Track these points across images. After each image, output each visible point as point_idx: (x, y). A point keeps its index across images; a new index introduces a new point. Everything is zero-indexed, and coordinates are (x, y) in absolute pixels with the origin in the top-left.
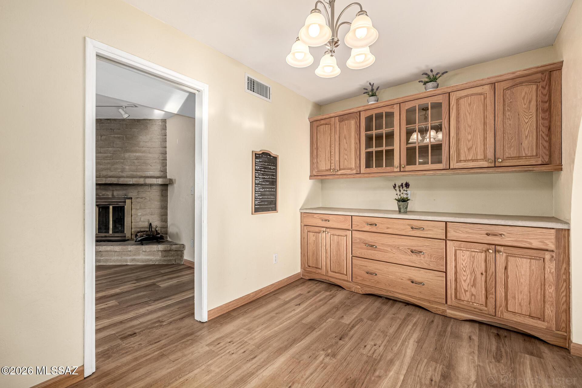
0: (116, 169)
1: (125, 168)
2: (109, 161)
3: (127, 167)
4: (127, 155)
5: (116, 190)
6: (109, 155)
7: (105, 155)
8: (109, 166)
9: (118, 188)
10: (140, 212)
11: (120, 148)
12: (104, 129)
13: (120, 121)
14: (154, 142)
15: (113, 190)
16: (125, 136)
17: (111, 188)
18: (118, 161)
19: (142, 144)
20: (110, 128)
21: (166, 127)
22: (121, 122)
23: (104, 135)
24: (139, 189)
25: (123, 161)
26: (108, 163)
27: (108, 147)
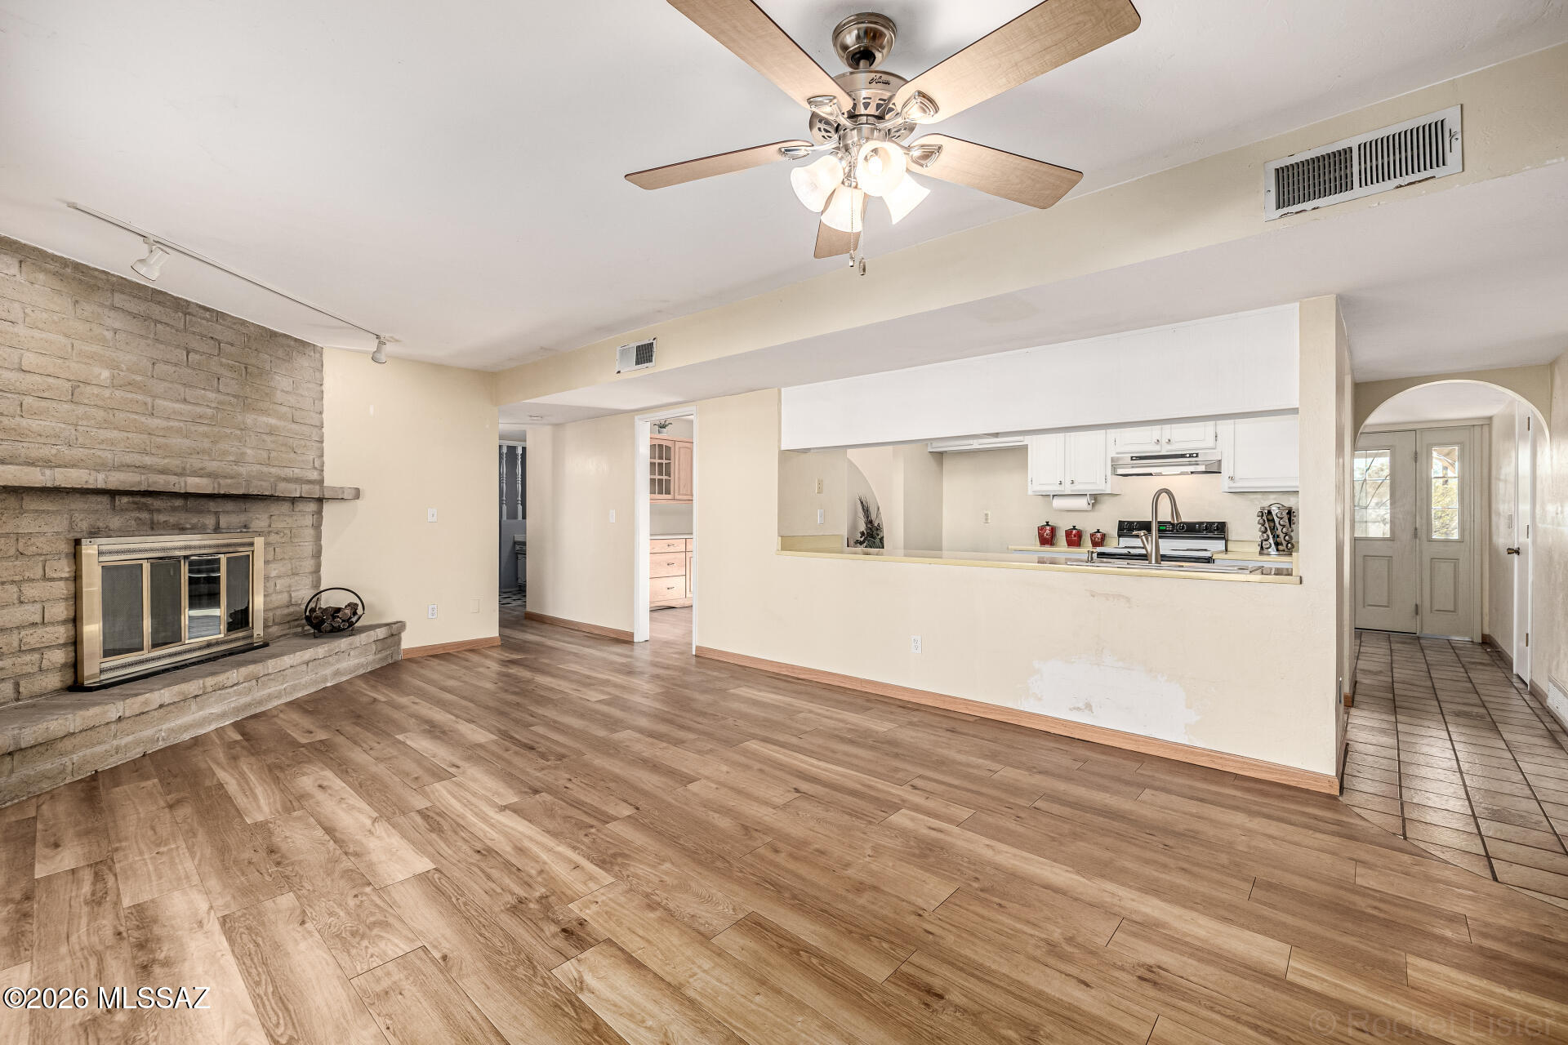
0: (225, 453)
1: (243, 454)
2: (206, 428)
3: (249, 451)
4: (250, 419)
5: (224, 512)
6: (209, 411)
7: (199, 410)
8: (206, 444)
9: (230, 506)
10: (275, 569)
11: (234, 396)
12: (194, 333)
13: (235, 324)
14: (302, 396)
15: (217, 513)
16: (243, 366)
17: (212, 506)
18: (228, 431)
19: (279, 396)
20: (211, 335)
21: (322, 365)
22: (235, 327)
23: (196, 352)
24: (275, 509)
25: (239, 432)
26: (206, 435)
27: (204, 389)
